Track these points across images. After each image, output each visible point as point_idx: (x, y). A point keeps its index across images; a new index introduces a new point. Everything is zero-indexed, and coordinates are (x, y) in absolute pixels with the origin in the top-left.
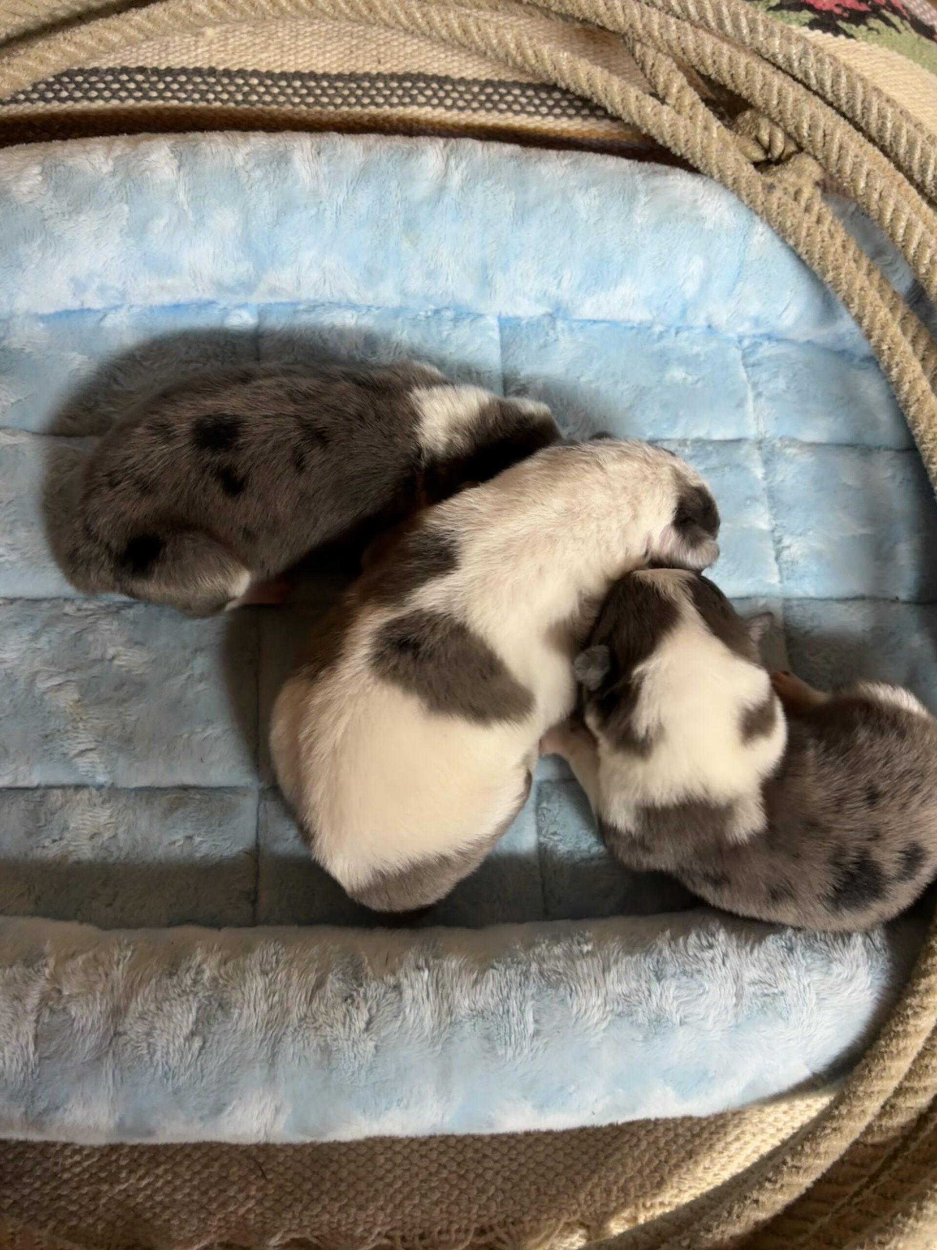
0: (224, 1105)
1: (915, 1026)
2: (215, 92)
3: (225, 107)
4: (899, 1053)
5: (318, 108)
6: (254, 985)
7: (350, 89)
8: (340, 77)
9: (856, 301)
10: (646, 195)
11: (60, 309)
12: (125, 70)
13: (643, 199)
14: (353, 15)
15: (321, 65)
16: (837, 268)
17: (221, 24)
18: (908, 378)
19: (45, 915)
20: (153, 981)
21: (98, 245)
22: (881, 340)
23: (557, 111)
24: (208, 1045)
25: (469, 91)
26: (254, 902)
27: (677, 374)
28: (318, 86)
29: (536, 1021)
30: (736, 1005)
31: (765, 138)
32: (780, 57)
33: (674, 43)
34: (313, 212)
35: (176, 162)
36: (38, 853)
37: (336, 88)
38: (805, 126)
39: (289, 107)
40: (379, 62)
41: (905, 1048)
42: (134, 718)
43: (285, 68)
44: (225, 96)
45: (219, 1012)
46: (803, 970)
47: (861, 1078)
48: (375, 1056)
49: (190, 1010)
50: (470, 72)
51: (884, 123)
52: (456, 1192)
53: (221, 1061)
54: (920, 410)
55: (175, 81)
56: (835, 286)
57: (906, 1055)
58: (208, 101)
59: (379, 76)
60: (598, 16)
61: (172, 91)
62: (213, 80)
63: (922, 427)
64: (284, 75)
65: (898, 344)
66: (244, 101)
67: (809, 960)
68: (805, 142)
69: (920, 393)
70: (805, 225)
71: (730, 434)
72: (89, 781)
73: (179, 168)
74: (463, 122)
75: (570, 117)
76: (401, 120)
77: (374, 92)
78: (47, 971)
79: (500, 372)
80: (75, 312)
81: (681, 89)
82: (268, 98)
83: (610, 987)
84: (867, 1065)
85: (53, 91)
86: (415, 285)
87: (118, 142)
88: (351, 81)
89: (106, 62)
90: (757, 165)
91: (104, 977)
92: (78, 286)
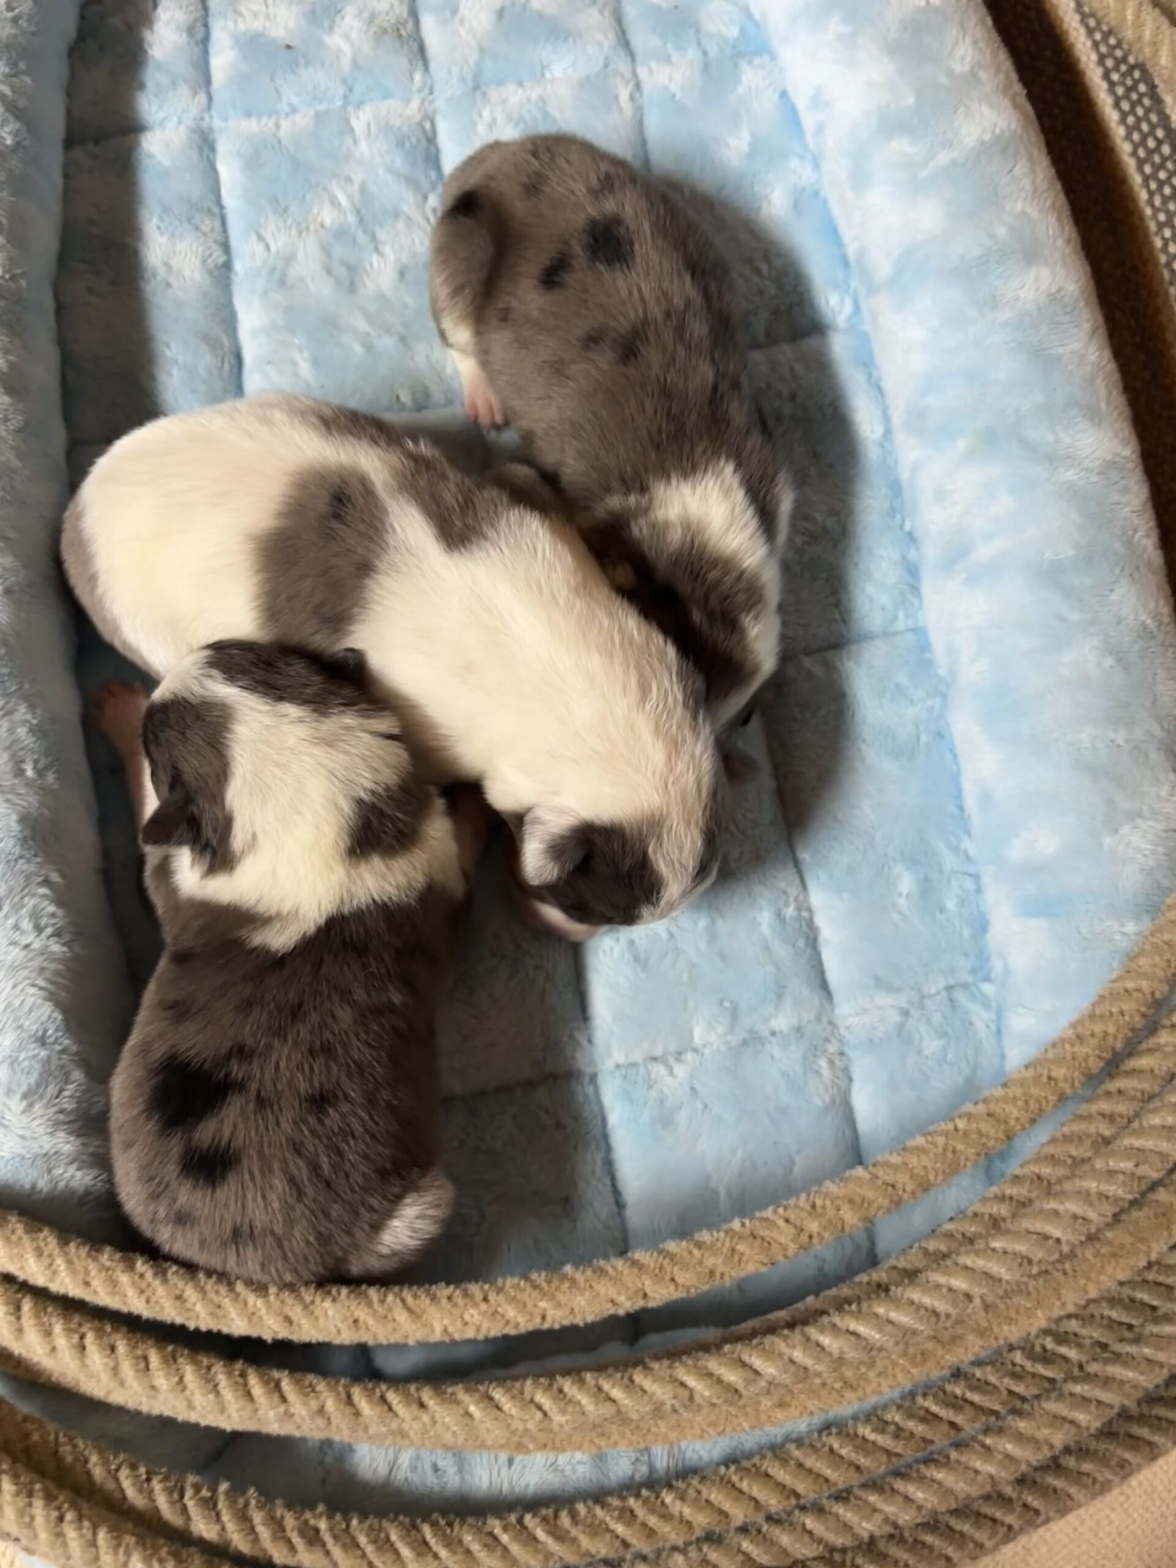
10: (1127, 741)
13: (1120, 737)
27: (906, 883)
46: (10, 1055)
58: (1156, 218)
66: (1169, 257)
67: (27, 1066)
71: (834, 975)
72: (233, 253)
85: (1111, 51)
86: (925, 482)
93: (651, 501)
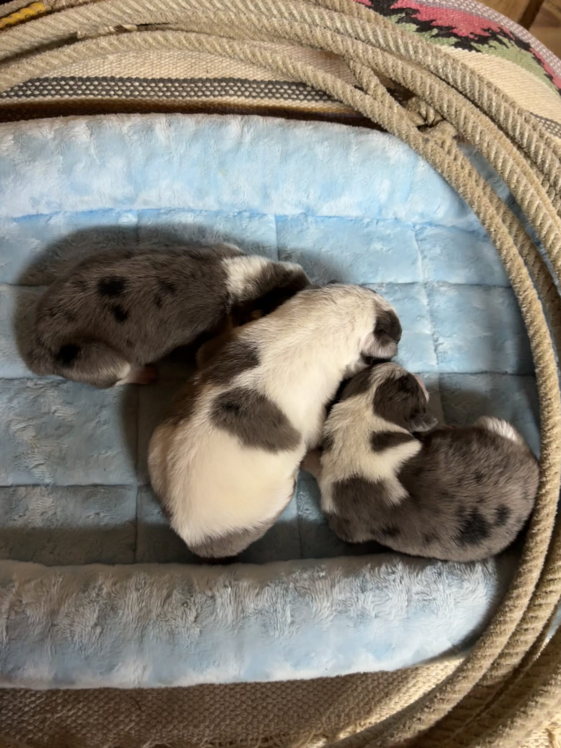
0: (114, 665)
1: (510, 617)
2: (114, 91)
3: (120, 99)
4: (501, 633)
5: (173, 98)
6: (131, 596)
7: (191, 87)
8: (185, 81)
9: (476, 203)
10: (356, 146)
11: (25, 214)
12: (63, 79)
13: (354, 148)
14: (190, 47)
15: (174, 74)
16: (465, 185)
17: (116, 53)
18: (505, 247)
19: (14, 559)
20: (74, 595)
21: (45, 178)
22: (490, 226)
23: (309, 97)
24: (104, 631)
25: (258, 87)
26: (135, 550)
27: (377, 246)
28: (173, 86)
29: (292, 616)
30: (407, 606)
31: (424, 113)
32: (432, 67)
33: (371, 60)
34: (167, 158)
35: (89, 132)
36: (11, 523)
37: (183, 87)
38: (445, 106)
39: (156, 98)
40: (207, 72)
41: (505, 630)
42: (66, 446)
43: (154, 76)
44: (120, 93)
45: (111, 612)
46: (446, 586)
47: (480, 648)
48: (199, 637)
49: (94, 611)
50: (259, 76)
51: (491, 103)
52: (251, 717)
53: (112, 640)
54: (512, 265)
55: (91, 84)
56: (464, 195)
57: (505, 634)
58: (110, 95)
59: (208, 80)
60: (328, 46)
61: (90, 90)
62: (113, 84)
63: (514, 275)
64: (153, 80)
65: (499, 228)
66: (131, 95)
67: (450, 580)
68: (445, 115)
69: (512, 256)
70: (447, 161)
71: (408, 280)
72: (39, 482)
73: (91, 135)
74: (255, 105)
75: (317, 101)
76: (220, 104)
77: (204, 89)
78: (14, 590)
79: (276, 246)
80: (33, 216)
81: (376, 85)
82: (144, 93)
83: (335, 596)
84: (483, 640)
85: (22, 91)
86: (226, 198)
87: (57, 121)
88: (191, 83)
89: (52, 75)
90: (419, 127)
91: (46, 593)
92: (35, 202)
93: (233, 294)
